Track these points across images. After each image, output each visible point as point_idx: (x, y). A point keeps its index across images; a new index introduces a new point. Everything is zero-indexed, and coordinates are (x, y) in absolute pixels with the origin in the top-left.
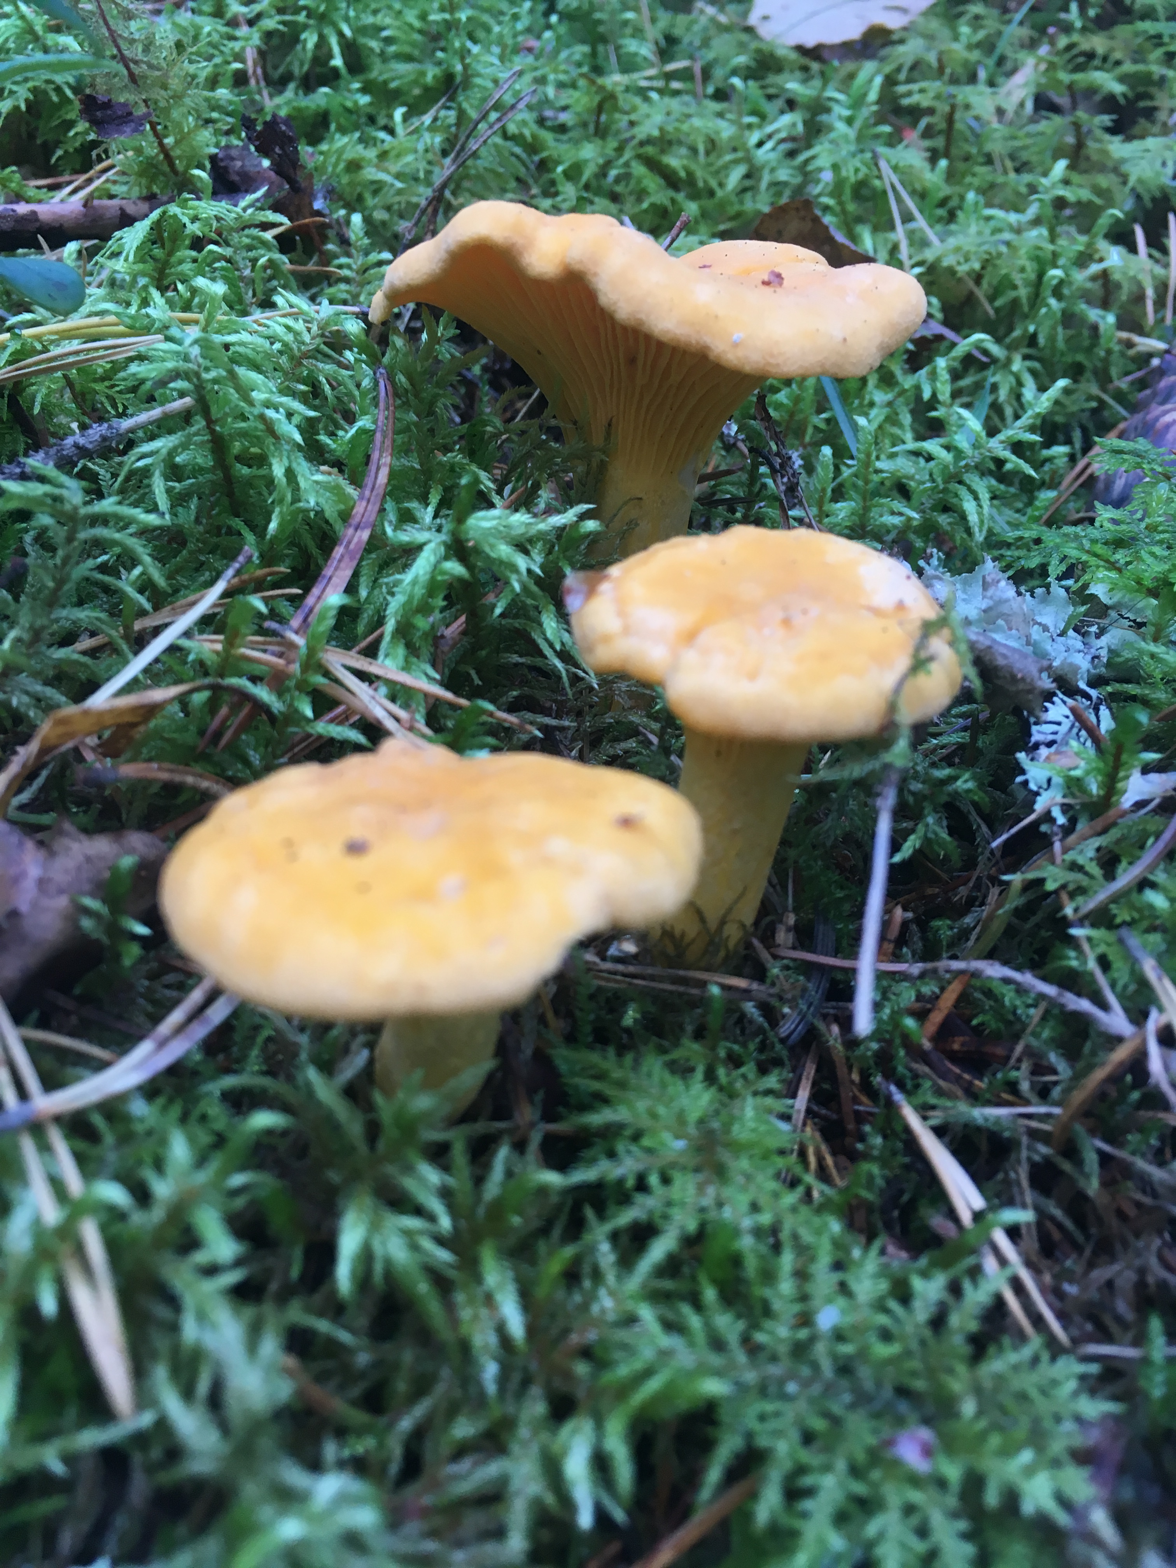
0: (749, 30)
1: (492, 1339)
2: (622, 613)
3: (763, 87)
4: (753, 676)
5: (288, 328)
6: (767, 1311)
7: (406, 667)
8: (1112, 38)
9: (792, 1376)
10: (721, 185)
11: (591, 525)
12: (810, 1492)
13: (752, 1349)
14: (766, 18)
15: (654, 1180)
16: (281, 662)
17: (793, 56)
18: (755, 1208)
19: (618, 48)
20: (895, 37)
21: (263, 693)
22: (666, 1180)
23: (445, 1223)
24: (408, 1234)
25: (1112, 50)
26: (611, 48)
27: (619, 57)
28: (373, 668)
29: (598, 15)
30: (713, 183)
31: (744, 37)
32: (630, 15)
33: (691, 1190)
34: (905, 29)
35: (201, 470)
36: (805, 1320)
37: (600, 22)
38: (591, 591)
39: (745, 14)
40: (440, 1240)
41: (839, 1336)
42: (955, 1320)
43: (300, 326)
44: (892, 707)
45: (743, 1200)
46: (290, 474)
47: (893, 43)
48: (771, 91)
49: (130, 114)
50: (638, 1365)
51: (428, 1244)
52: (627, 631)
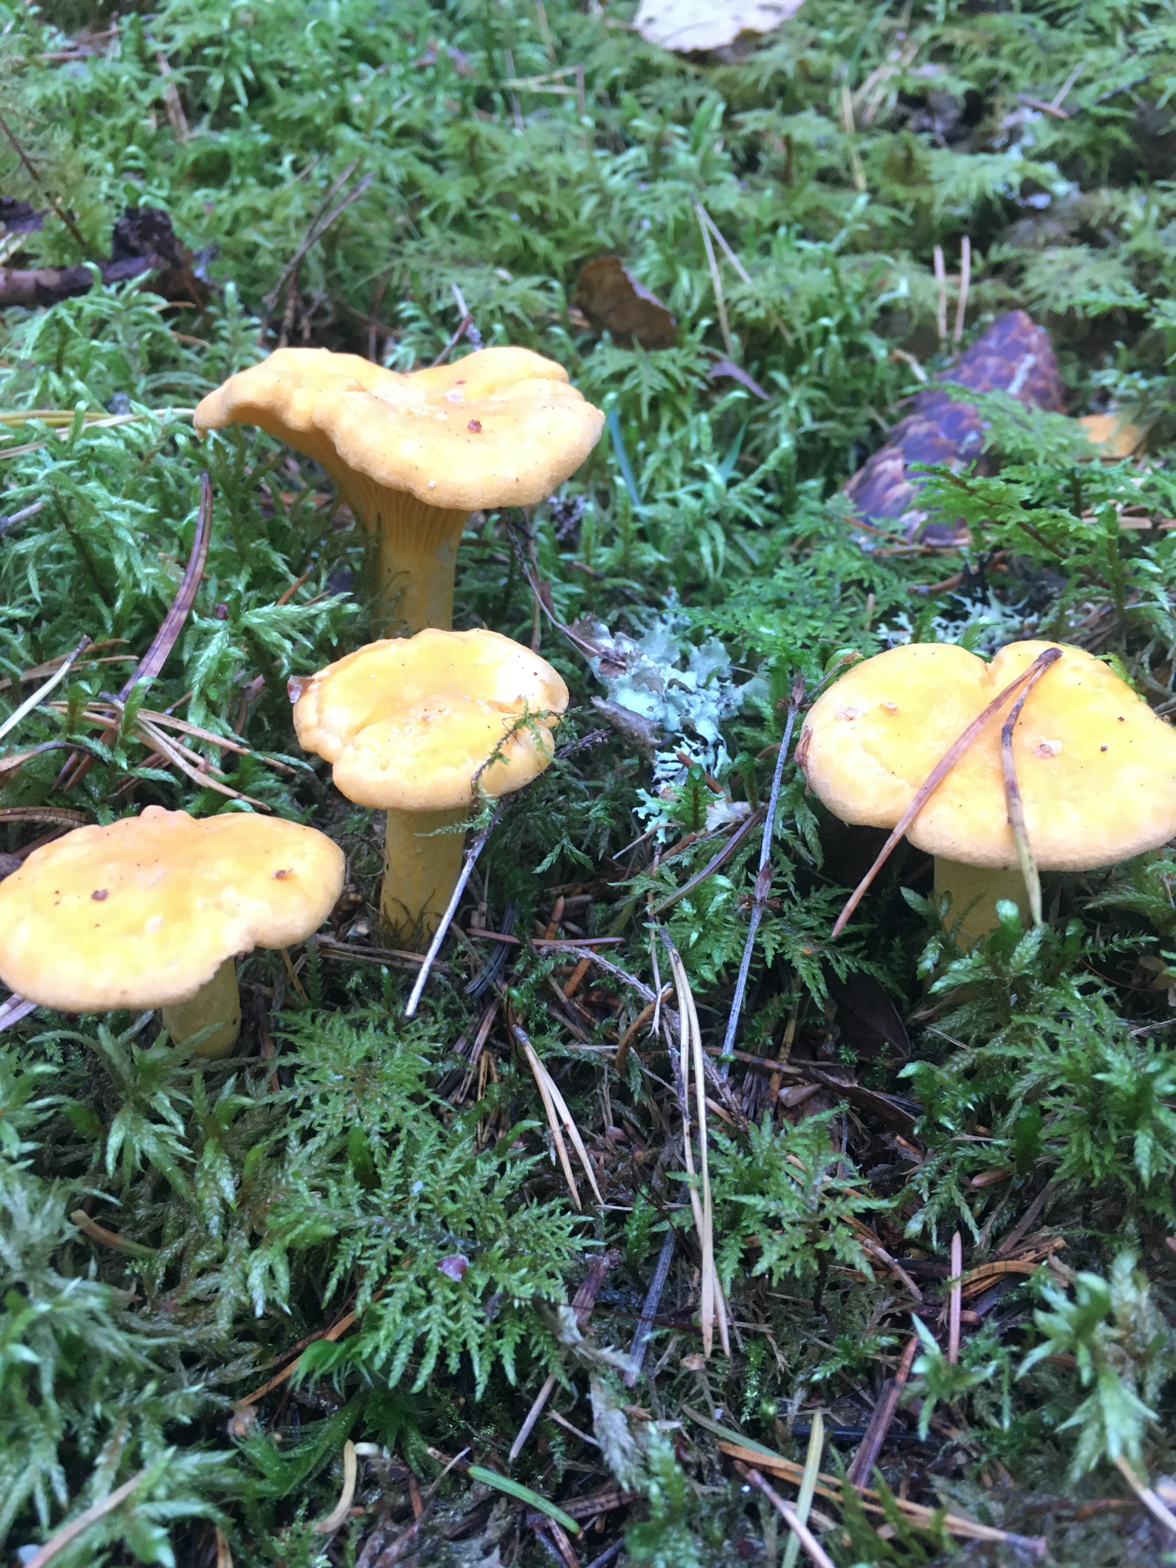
0: (634, 34)
1: (217, 1202)
2: (319, 711)
3: (638, 97)
4: (384, 768)
5: (140, 433)
6: (378, 1184)
7: (204, 726)
8: (974, 28)
9: (387, 1222)
10: (577, 214)
11: (352, 607)
12: (389, 1294)
13: (365, 1206)
14: (650, 20)
15: (316, 1101)
16: (112, 721)
17: (670, 62)
18: (383, 1119)
19: (515, 53)
20: (764, 40)
21: (98, 747)
22: (325, 1100)
23: (181, 1129)
24: (159, 1136)
25: (970, 43)
26: (508, 52)
27: (516, 63)
28: (181, 726)
29: (495, 24)
30: (569, 214)
31: (628, 42)
32: (524, 22)
33: (341, 1107)
34: (775, 31)
35: (71, 557)
36: (403, 1189)
37: (497, 30)
38: (304, 691)
39: (631, 16)
40: (179, 1139)
41: (424, 1199)
42: (497, 1188)
43: (148, 430)
44: (475, 789)
45: (377, 1113)
46: (129, 566)
47: (760, 48)
48: (646, 100)
49: (30, 212)
50: (292, 1217)
51: (172, 1142)
52: (320, 724)
